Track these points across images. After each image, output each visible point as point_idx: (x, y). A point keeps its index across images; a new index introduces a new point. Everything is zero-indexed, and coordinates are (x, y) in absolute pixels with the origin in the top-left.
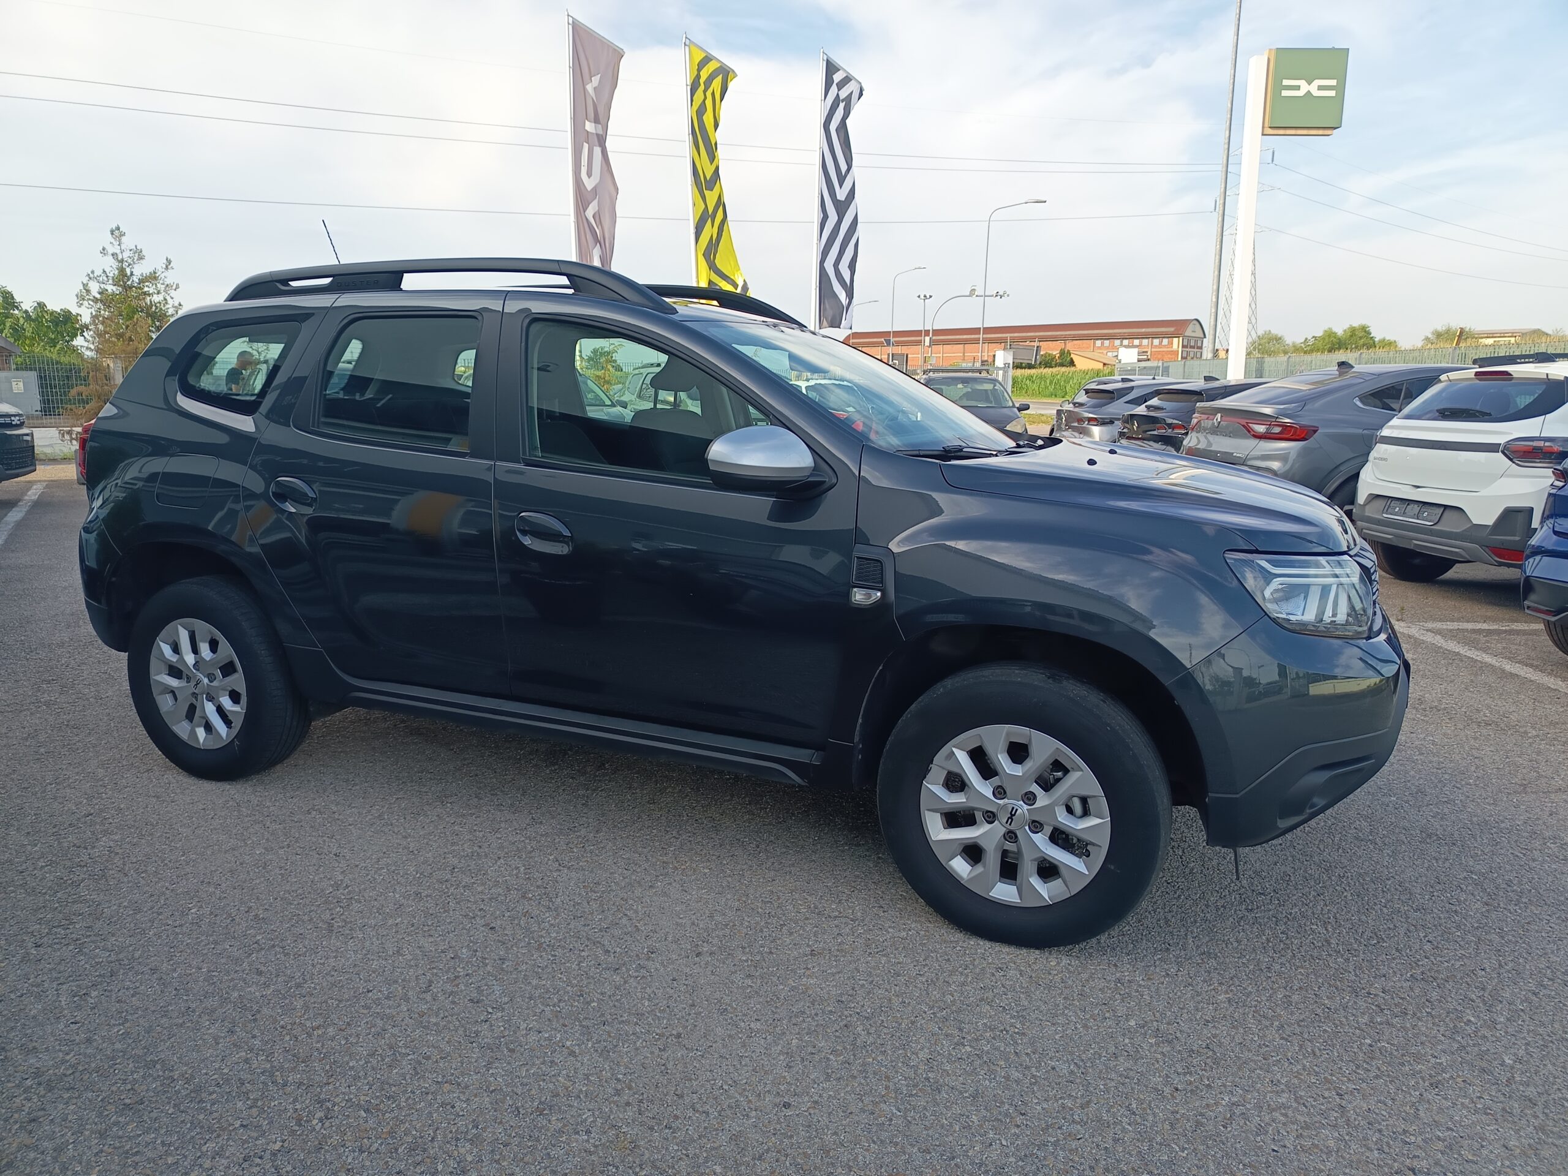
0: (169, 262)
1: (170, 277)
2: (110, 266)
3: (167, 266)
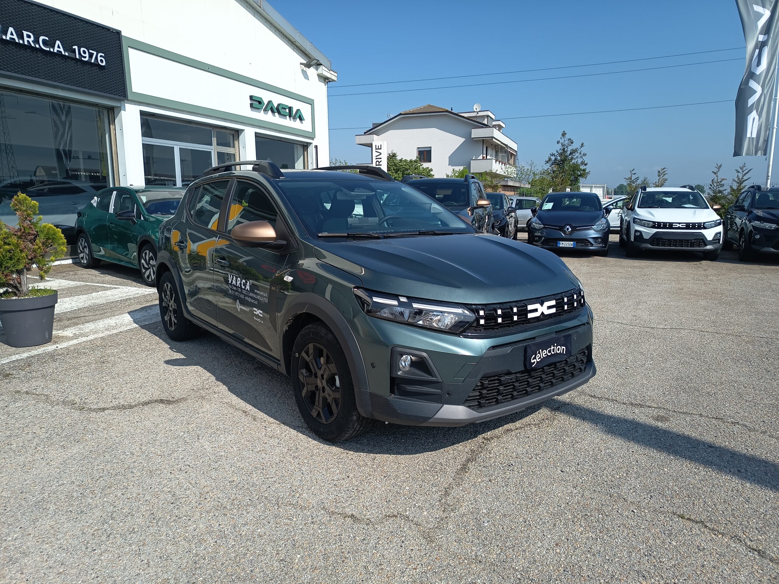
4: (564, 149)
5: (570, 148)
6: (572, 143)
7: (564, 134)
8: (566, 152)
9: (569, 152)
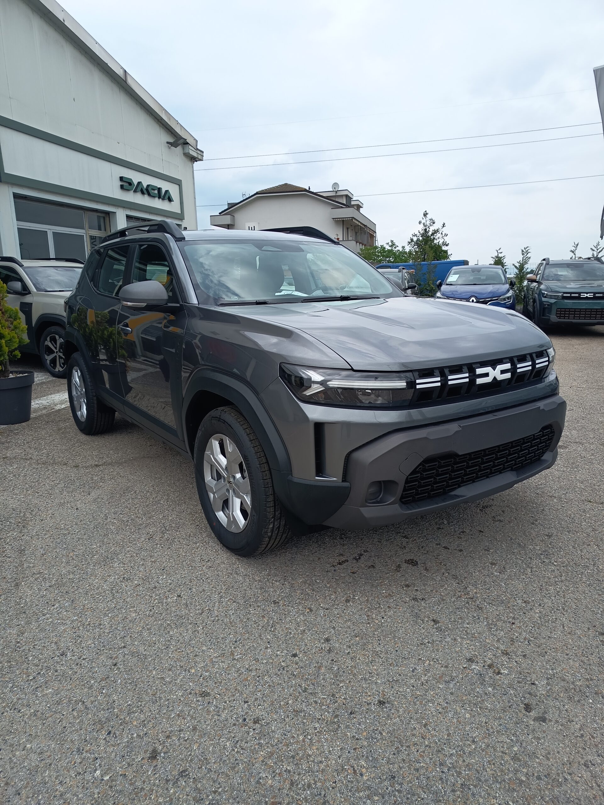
0: (444, 224)
1: (445, 230)
2: (421, 228)
3: (443, 226)
5: (432, 229)
6: (434, 223)
7: (425, 215)
8: (428, 232)
9: (430, 233)
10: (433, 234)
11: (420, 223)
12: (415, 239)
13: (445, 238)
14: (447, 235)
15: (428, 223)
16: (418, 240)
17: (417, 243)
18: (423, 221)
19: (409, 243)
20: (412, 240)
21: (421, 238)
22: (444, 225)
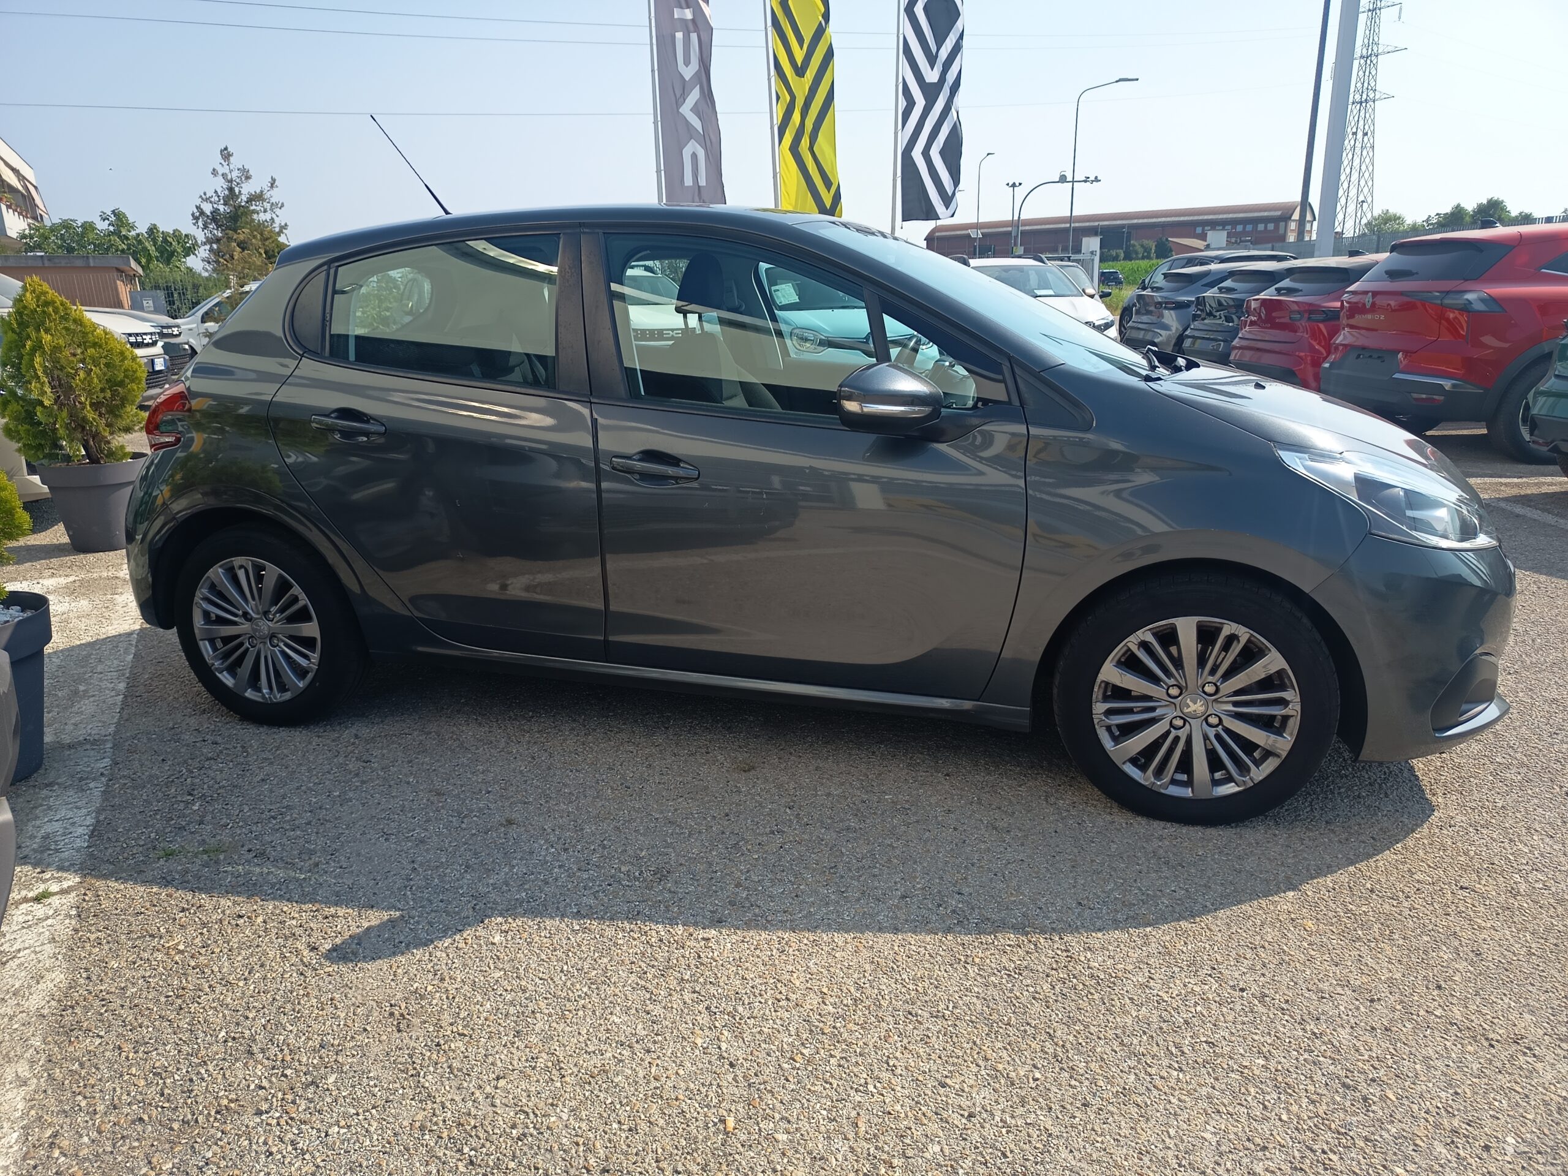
0: (273, 181)
1: (275, 196)
2: (220, 184)
4: (231, 189)
5: (246, 190)
6: (248, 178)
7: (226, 154)
8: (238, 197)
9: (244, 198)
10: (250, 200)
11: (214, 172)
12: (207, 208)
13: (278, 211)
14: (282, 205)
15: (235, 174)
16: (215, 211)
17: (215, 217)
18: (221, 170)
19: (196, 218)
20: (202, 213)
21: (221, 208)
22: (272, 185)
